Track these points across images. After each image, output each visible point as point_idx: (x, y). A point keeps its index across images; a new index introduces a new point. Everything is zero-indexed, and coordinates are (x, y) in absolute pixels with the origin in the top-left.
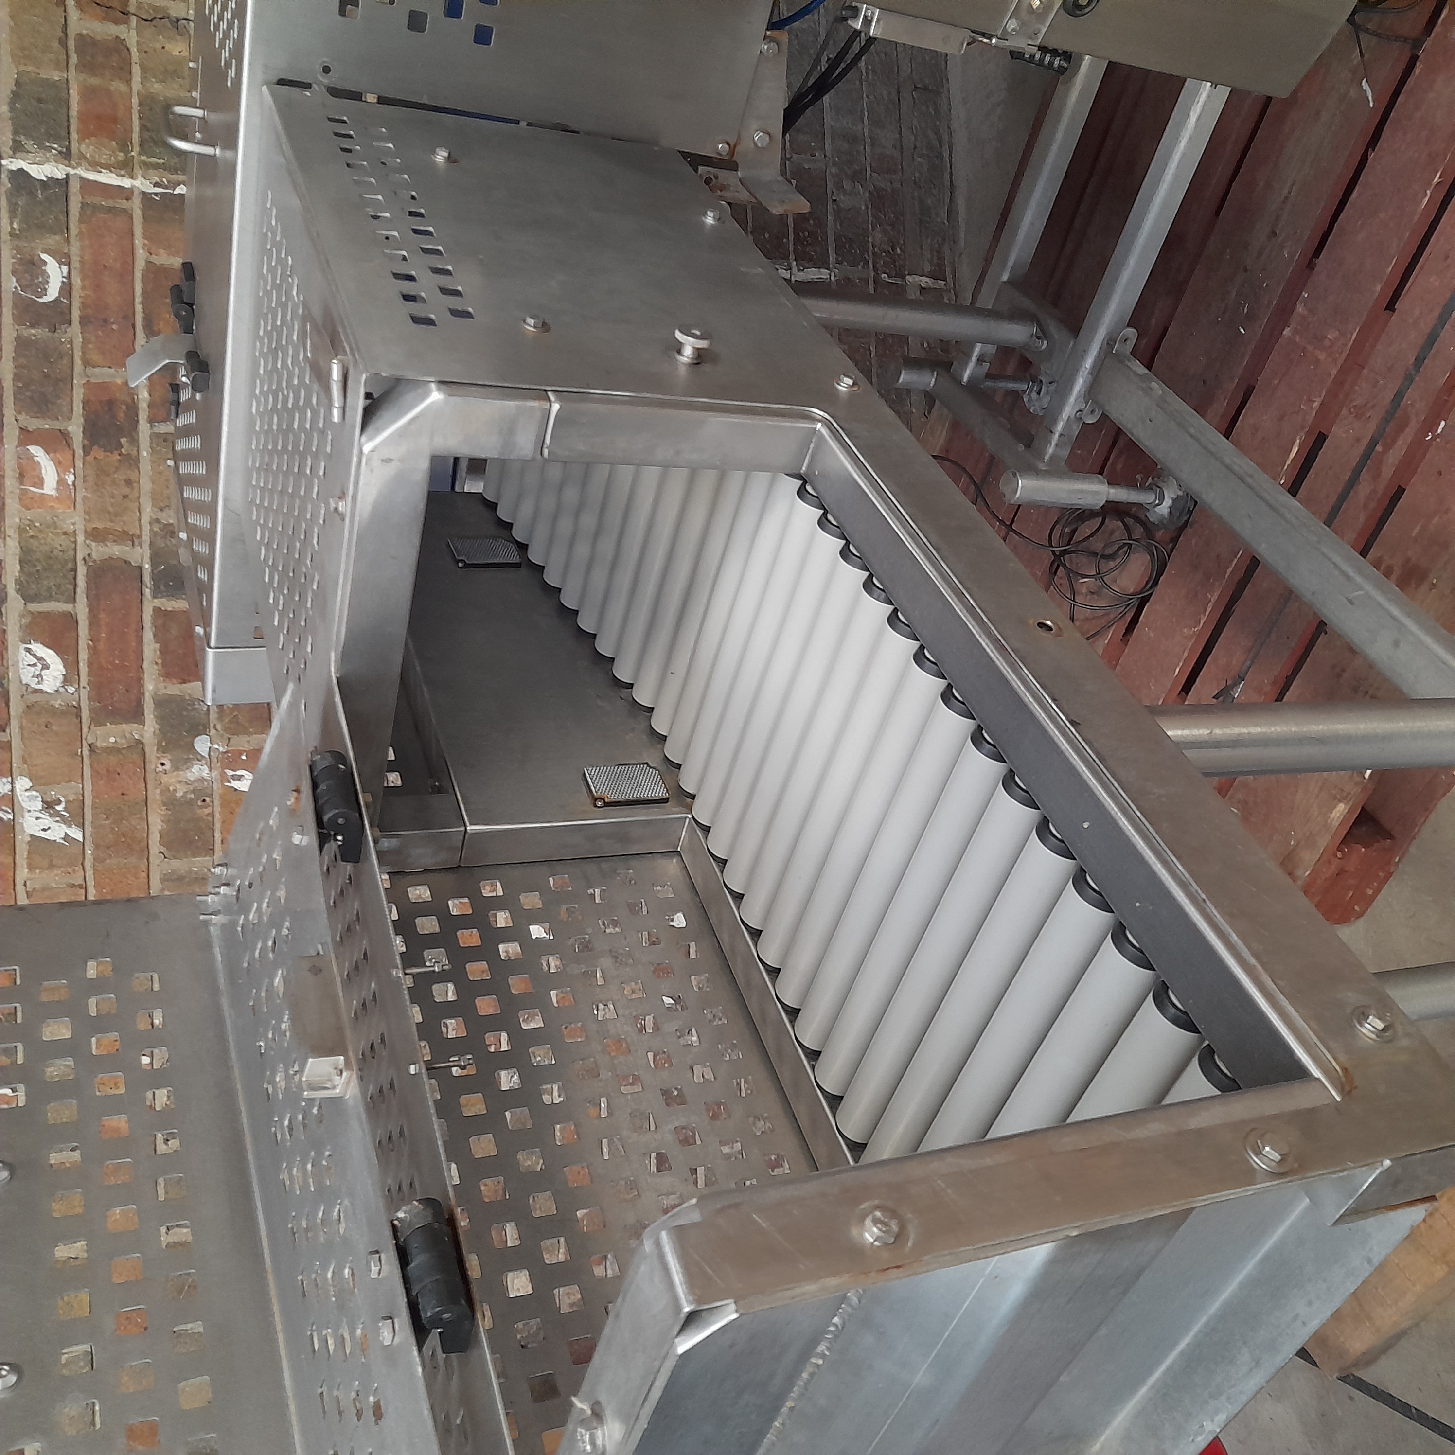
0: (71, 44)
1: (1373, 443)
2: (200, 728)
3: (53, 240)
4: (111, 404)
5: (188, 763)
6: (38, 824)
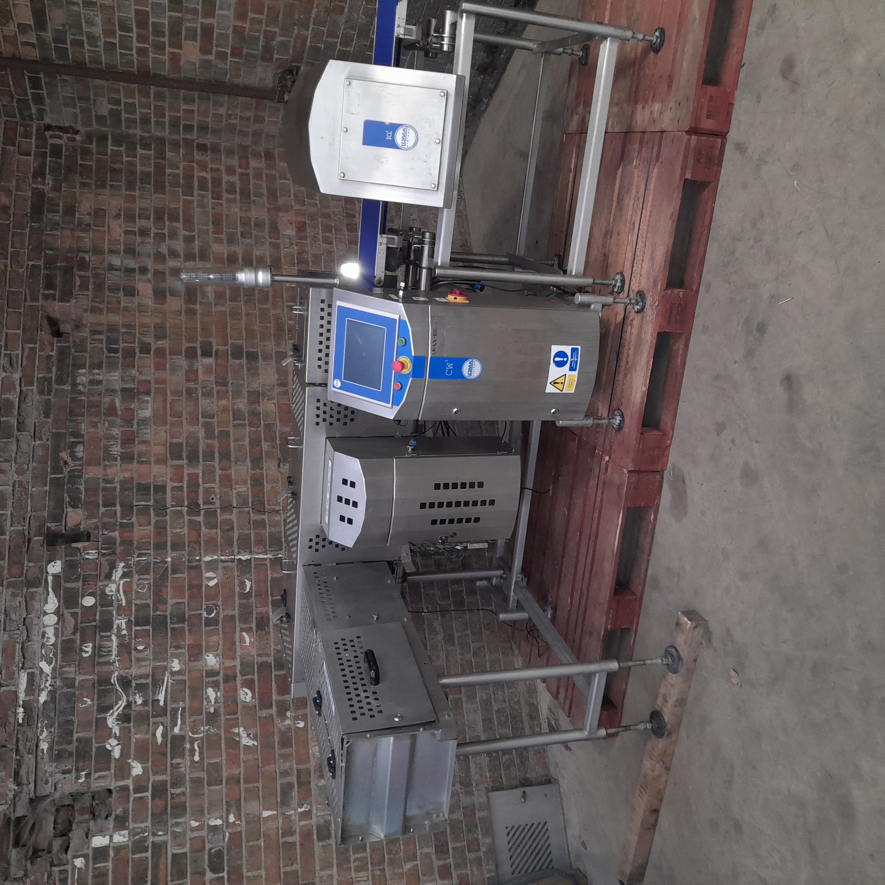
0: (251, 523)
2: (288, 709)
3: (247, 576)
4: (263, 617)
5: (285, 720)
6: (246, 741)
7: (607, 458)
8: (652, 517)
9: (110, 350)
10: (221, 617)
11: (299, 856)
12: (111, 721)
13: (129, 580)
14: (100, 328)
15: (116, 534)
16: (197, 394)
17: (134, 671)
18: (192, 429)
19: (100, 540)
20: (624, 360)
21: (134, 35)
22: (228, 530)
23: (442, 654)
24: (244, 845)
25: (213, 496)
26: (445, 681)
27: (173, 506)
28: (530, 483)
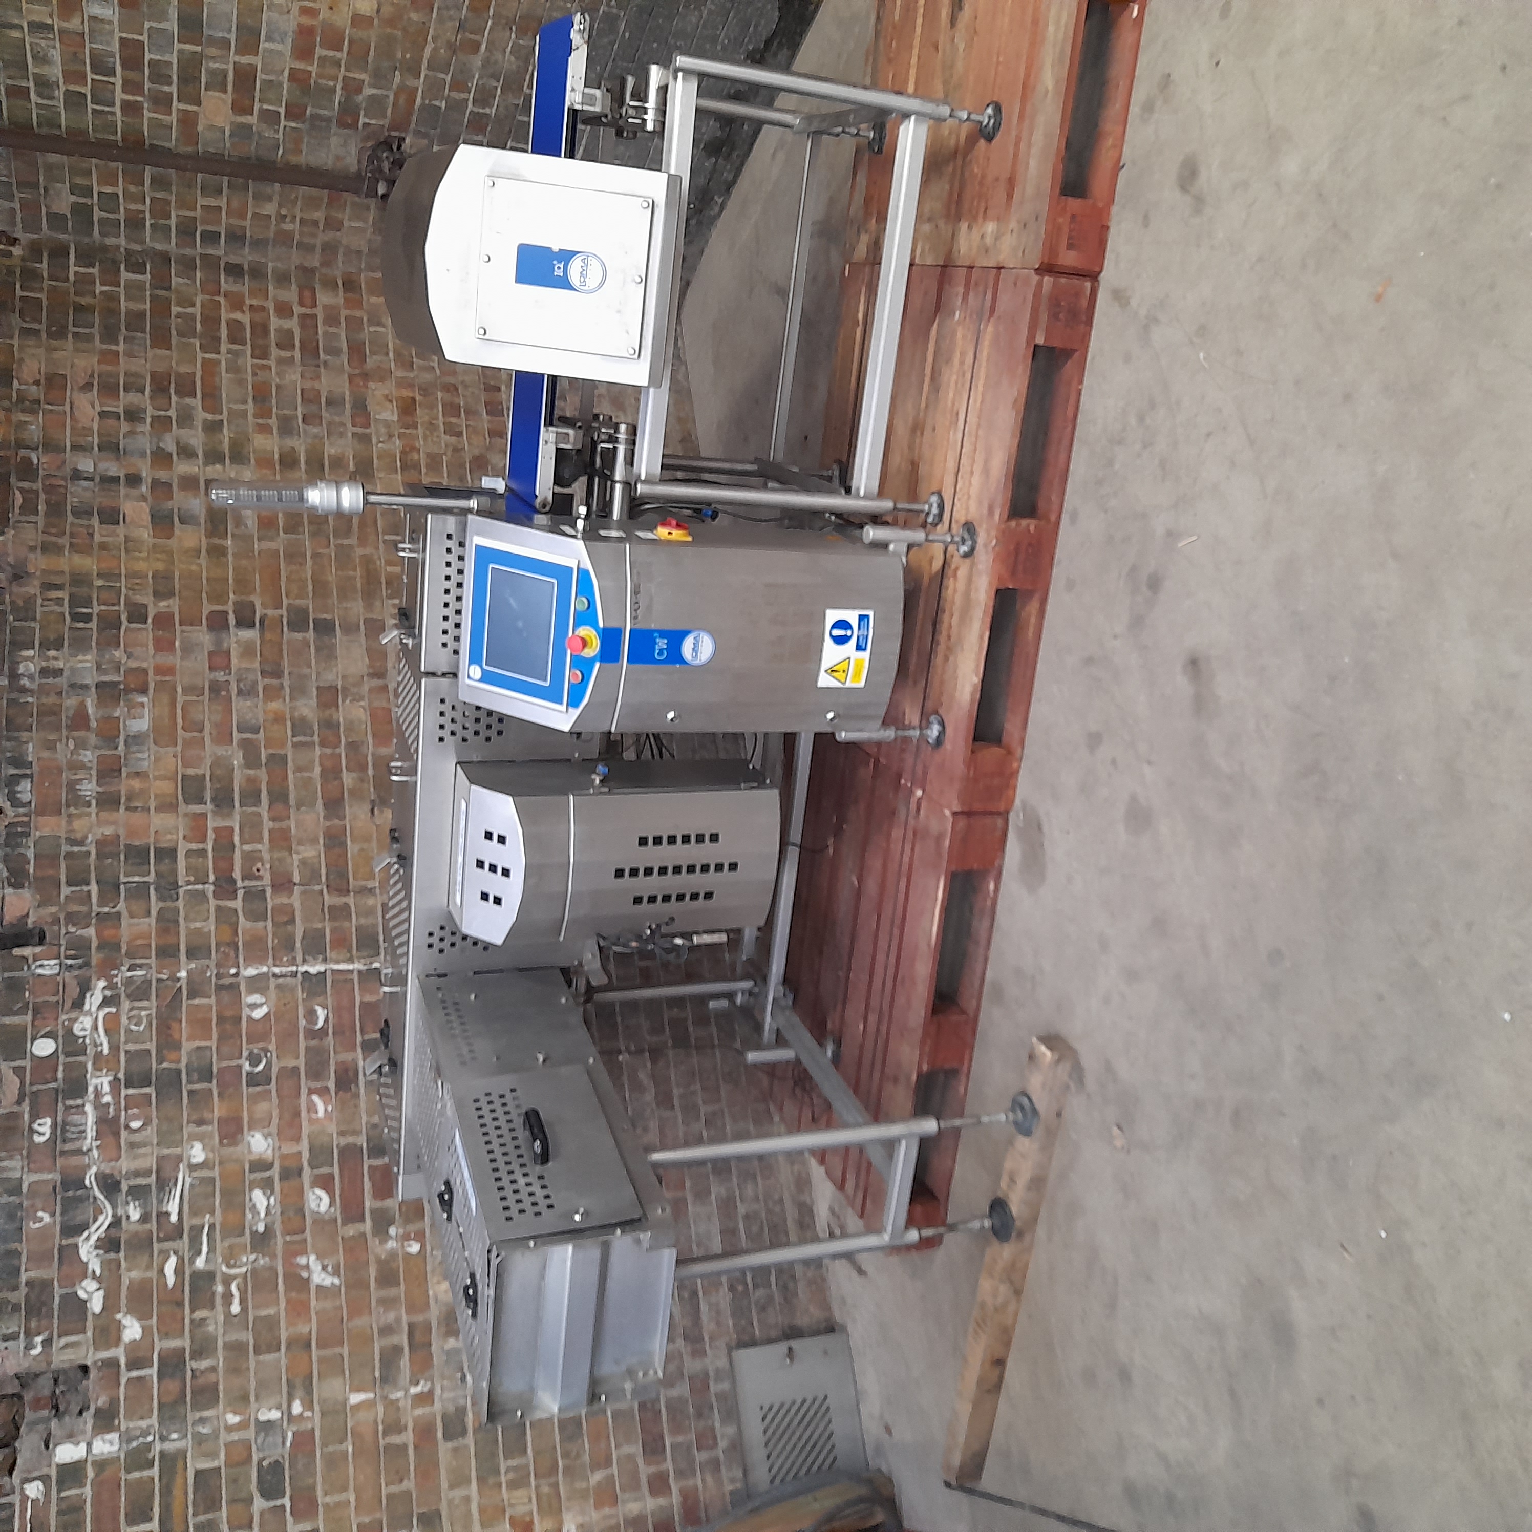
0: (326, 910)
2: (391, 1222)
3: (320, 999)
4: (346, 1071)
5: (386, 1241)
6: (320, 1277)
7: (919, 793)
8: (992, 886)
9: (76, 617)
10: (274, 1070)
11: (412, 1468)
12: (87, 1250)
13: (114, 1010)
14: (58, 580)
15: (91, 932)
16: (228, 691)
17: (125, 1164)
18: (221, 751)
19: (63, 942)
20: (944, 633)
21: (118, 81)
22: (286, 923)
23: (653, 1125)
24: (318, 1452)
25: (259, 865)
26: (657, 1156)
27: (189, 883)
28: (796, 835)
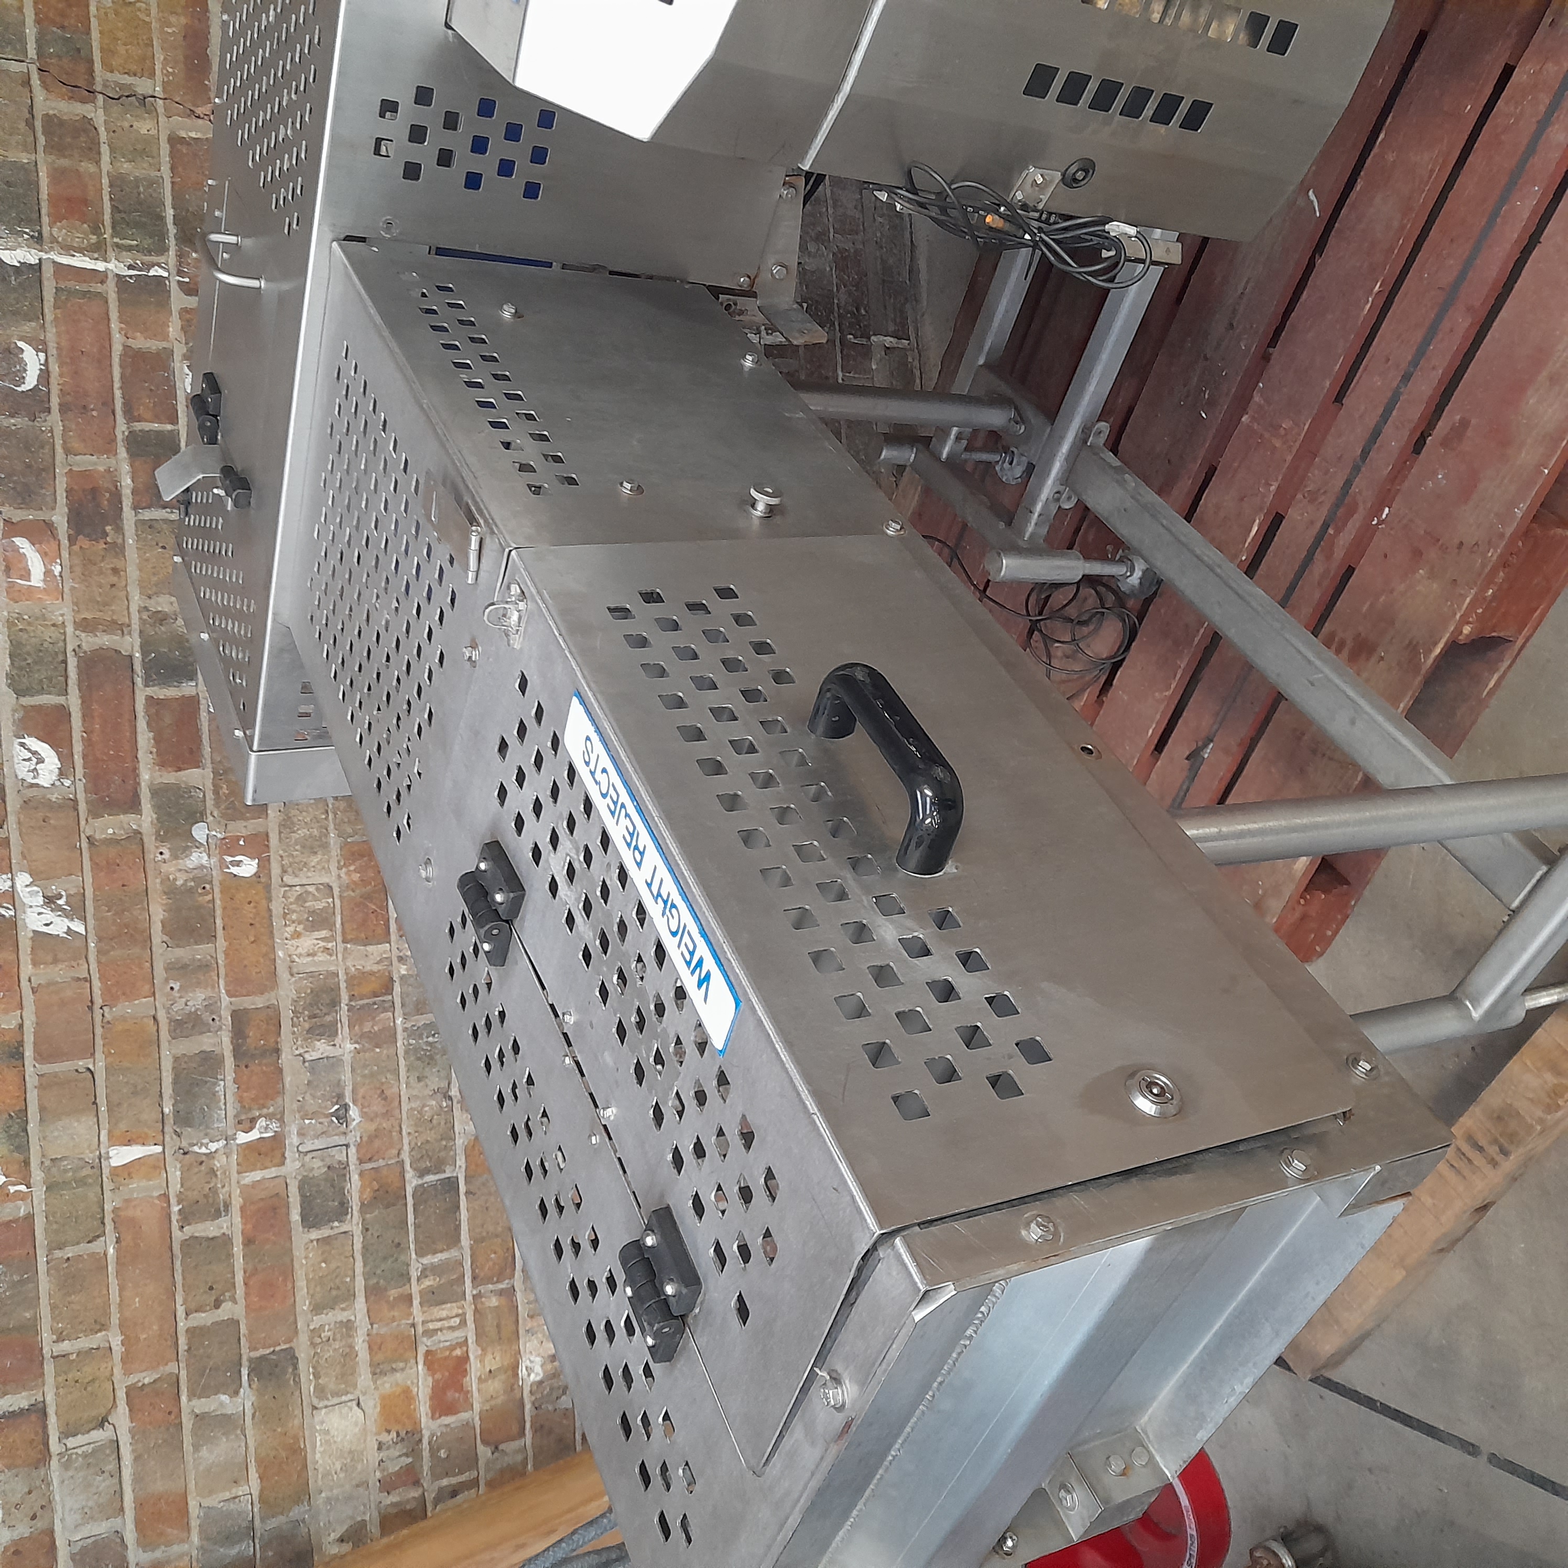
0: (38, 124)
1: (1326, 526)
2: (197, 816)
3: (29, 327)
4: (94, 492)
5: (187, 851)
6: (40, 919)
11: (239, 1278)
24: (42, 1260)
